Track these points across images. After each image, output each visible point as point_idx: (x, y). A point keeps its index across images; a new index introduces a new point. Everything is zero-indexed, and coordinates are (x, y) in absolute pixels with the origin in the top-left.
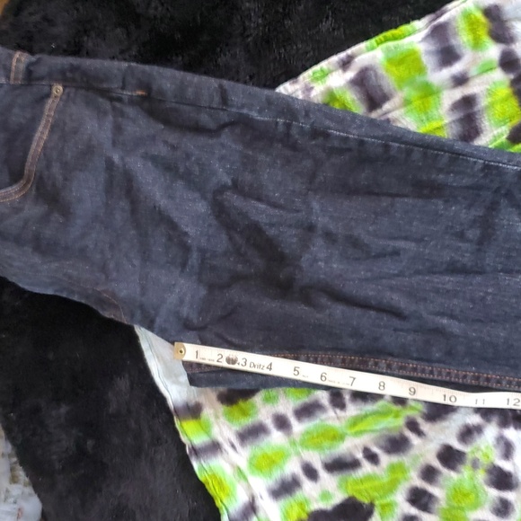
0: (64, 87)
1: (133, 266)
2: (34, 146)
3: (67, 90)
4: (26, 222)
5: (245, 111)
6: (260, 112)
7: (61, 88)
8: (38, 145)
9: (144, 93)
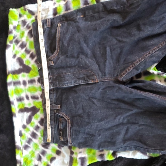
0: (61, 23)
1: (94, 60)
2: (57, 39)
3: (62, 24)
4: (62, 61)
5: (112, 8)
6: (116, 7)
7: (60, 24)
8: (58, 38)
9: (83, 16)
